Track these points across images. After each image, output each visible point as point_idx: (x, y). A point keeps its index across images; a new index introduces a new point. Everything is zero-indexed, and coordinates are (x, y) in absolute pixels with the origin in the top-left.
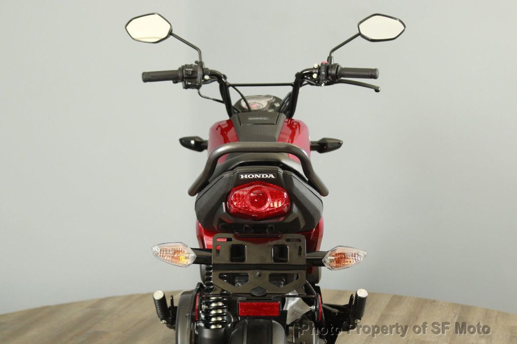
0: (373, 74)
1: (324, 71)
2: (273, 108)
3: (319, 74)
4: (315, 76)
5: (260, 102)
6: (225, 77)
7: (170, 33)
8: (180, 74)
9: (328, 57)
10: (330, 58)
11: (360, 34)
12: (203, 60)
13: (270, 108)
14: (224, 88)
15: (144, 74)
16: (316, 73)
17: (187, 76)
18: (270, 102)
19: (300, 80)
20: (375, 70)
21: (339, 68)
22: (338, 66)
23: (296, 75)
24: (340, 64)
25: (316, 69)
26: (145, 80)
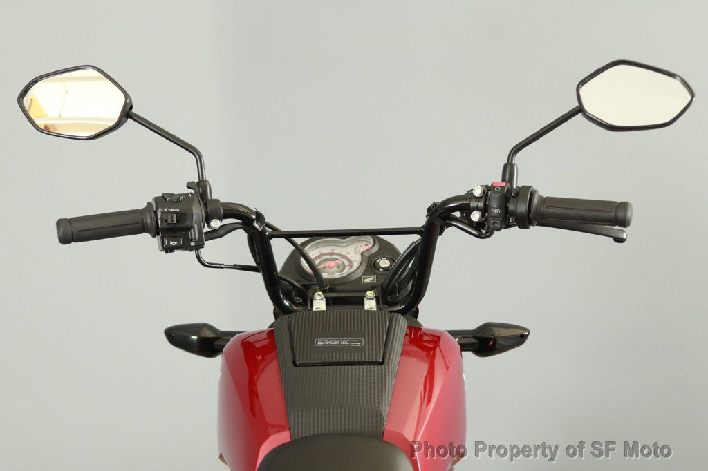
0: (620, 215)
1: (498, 207)
2: (373, 273)
3: (484, 211)
4: (475, 216)
5: (343, 251)
6: (259, 217)
7: (127, 113)
8: (149, 220)
9: (506, 166)
10: (509, 170)
11: (580, 110)
12: (208, 177)
13: (366, 273)
14: (260, 242)
15: (60, 223)
16: (477, 209)
17: (165, 226)
18: (367, 254)
19: (438, 222)
20: (624, 206)
21: (535, 201)
22: (532, 194)
23: (429, 210)
24: (535, 187)
25: (478, 199)
26: (64, 240)
